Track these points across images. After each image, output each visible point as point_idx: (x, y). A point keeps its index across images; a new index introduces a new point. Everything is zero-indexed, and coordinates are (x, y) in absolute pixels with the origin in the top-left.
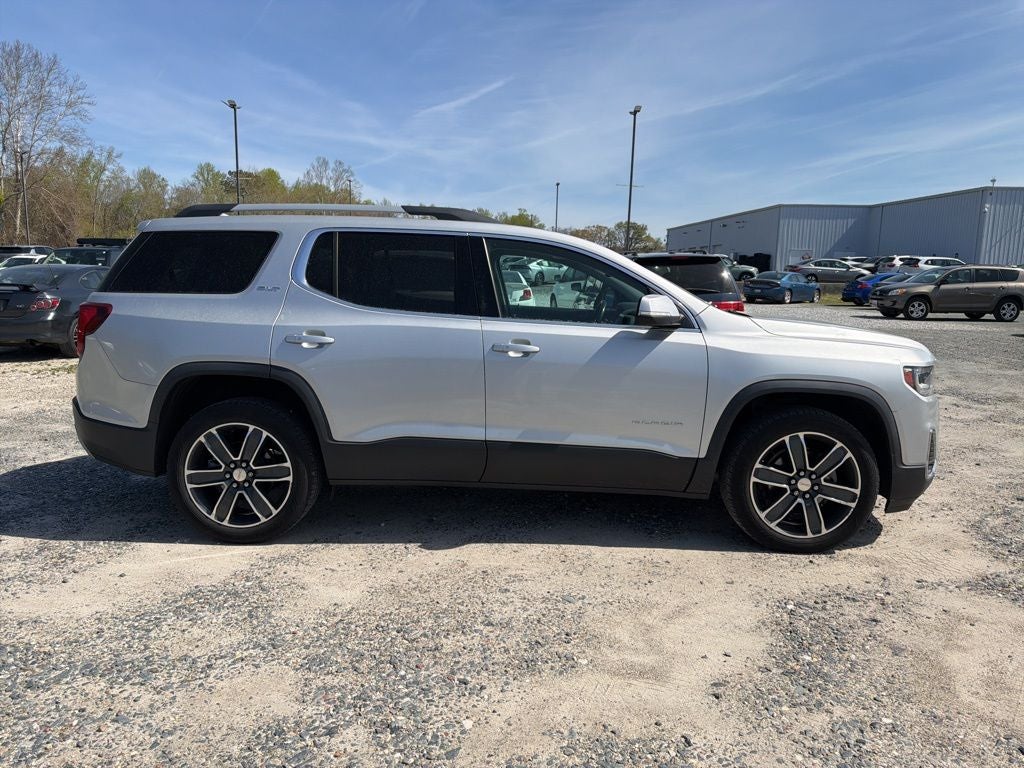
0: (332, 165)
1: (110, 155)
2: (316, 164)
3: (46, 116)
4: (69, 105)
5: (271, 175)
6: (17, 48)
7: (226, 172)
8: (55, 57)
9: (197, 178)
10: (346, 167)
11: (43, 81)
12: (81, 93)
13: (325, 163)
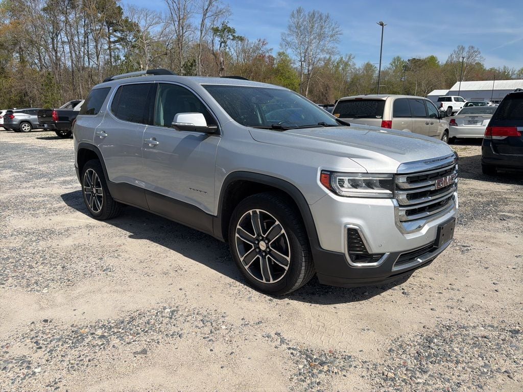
0: (467, 49)
1: (350, 58)
2: (457, 50)
3: (321, 43)
4: (332, 36)
5: (432, 59)
6: (313, 14)
7: (407, 60)
8: (328, 14)
9: (392, 65)
10: (476, 49)
11: (322, 27)
12: (337, 29)
13: (463, 48)
